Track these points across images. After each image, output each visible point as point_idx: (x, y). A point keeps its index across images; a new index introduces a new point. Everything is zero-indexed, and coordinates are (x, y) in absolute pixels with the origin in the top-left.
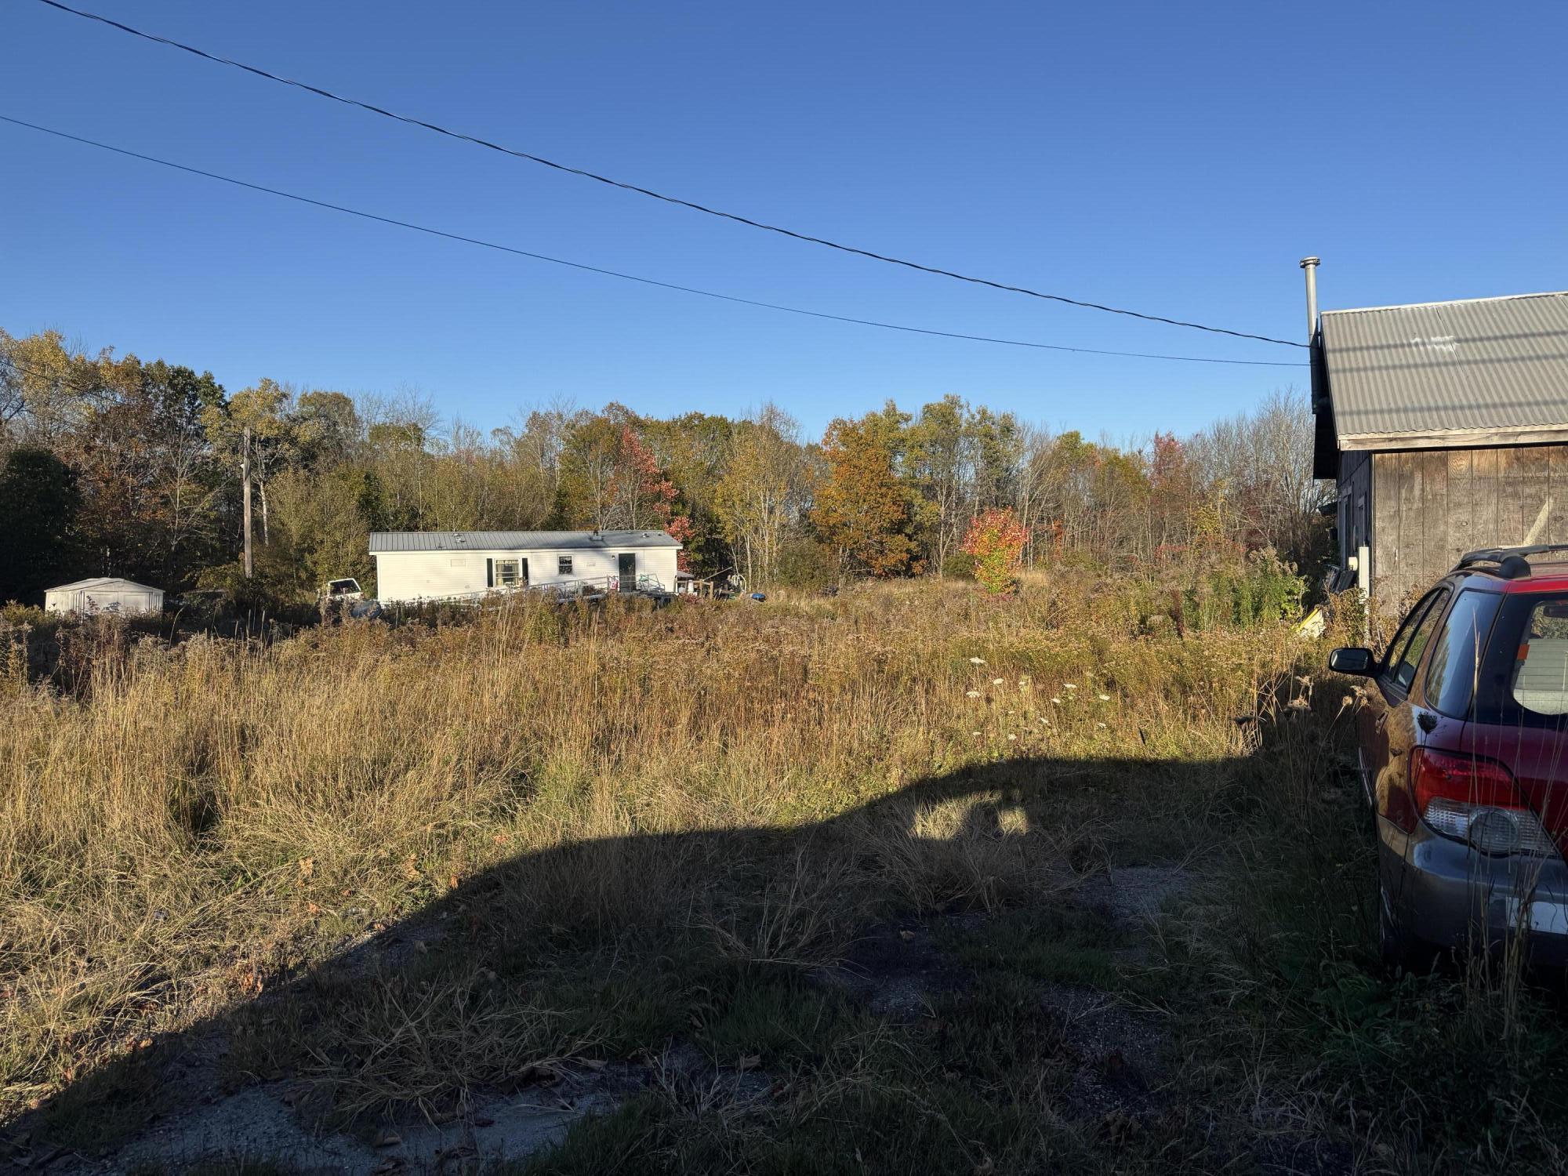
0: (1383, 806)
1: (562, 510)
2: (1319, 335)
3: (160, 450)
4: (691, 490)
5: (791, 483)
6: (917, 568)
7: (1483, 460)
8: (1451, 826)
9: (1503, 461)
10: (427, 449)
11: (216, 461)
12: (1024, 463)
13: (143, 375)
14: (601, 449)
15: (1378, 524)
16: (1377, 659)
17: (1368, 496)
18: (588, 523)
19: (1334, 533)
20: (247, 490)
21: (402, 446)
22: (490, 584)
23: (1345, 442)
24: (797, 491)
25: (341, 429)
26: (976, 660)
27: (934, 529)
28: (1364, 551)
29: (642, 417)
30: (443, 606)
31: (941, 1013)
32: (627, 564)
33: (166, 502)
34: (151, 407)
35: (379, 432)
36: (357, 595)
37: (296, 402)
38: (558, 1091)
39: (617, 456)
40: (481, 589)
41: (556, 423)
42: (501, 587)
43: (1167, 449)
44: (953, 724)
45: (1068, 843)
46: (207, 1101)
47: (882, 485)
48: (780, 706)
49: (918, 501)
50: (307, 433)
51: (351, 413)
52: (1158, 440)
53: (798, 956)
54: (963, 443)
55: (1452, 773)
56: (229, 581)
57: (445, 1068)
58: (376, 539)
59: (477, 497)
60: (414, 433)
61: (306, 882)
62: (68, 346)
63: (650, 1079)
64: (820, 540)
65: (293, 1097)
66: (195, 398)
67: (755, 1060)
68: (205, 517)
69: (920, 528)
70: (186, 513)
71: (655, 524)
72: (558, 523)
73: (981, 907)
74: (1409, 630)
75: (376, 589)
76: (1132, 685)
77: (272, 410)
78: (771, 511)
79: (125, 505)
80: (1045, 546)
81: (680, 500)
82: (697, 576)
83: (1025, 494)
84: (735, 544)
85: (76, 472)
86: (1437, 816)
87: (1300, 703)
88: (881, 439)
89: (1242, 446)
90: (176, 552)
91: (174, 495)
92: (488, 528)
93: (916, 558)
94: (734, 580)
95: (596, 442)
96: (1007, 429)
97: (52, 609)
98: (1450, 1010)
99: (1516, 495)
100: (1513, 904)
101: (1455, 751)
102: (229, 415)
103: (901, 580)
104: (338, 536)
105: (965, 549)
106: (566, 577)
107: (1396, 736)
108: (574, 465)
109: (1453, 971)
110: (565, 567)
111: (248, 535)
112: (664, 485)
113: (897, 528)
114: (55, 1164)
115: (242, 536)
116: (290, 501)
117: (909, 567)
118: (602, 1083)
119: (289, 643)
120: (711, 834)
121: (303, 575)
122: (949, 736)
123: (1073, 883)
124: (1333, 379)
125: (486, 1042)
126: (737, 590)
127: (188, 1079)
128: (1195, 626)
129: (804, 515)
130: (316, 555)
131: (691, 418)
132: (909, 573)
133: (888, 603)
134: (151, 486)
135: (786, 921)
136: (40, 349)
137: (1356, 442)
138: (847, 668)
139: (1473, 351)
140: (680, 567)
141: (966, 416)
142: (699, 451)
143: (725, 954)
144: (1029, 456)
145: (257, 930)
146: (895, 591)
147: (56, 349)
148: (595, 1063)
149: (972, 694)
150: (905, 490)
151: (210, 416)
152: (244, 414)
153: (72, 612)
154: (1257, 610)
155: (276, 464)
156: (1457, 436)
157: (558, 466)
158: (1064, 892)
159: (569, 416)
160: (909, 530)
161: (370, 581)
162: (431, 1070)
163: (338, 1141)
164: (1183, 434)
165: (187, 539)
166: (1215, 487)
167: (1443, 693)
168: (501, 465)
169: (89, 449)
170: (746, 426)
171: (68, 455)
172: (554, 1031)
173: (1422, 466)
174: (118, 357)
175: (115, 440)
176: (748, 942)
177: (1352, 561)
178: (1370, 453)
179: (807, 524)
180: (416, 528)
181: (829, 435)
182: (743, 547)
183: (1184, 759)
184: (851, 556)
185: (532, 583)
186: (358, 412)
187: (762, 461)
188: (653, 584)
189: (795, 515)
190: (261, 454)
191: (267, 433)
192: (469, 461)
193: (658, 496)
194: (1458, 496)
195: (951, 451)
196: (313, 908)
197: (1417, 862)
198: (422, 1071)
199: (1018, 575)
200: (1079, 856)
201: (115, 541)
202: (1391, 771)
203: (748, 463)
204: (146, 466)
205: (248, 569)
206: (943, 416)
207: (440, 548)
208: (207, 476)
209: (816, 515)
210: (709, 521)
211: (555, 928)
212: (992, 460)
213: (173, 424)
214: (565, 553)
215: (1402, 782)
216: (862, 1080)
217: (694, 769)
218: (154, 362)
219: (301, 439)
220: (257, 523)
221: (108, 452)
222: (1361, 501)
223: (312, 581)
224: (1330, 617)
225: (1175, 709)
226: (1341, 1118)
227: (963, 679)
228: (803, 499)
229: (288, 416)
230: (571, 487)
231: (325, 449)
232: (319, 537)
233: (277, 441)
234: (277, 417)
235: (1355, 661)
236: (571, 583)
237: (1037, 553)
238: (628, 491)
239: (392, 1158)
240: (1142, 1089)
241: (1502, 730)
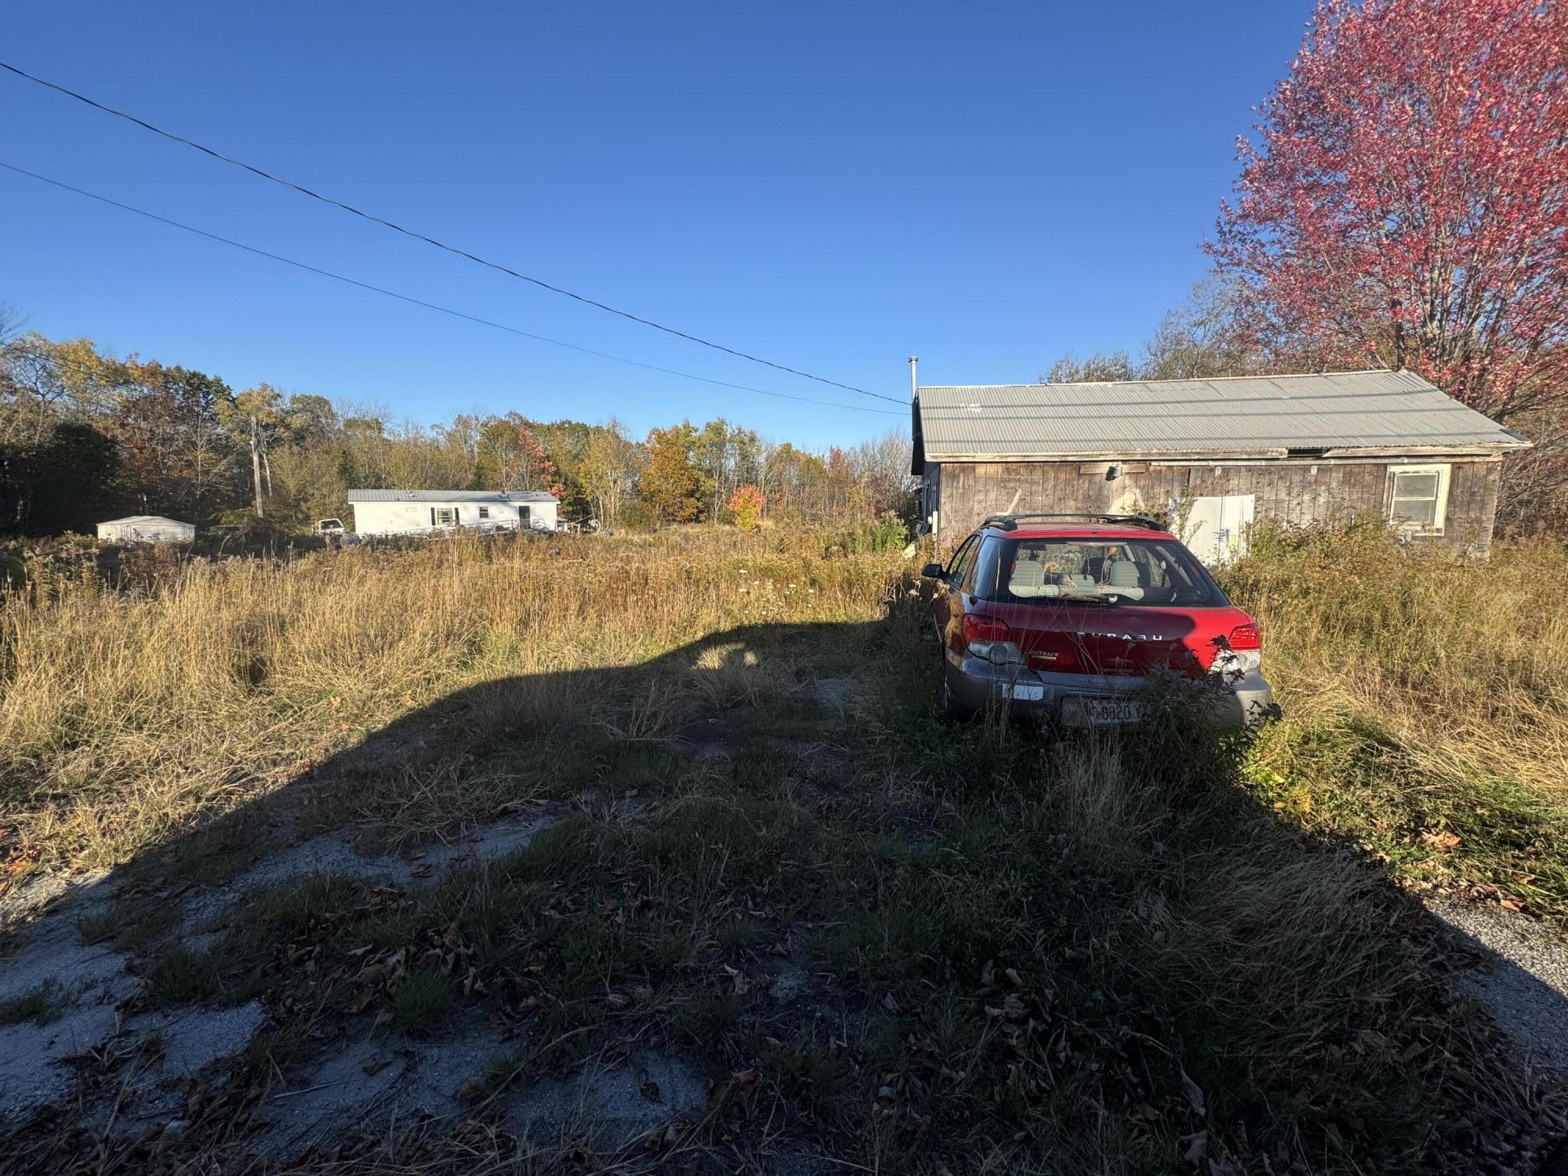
0: (949, 641)
1: (480, 477)
2: (917, 398)
3: (182, 428)
4: (564, 467)
5: (627, 466)
6: (702, 517)
7: (992, 469)
8: (980, 651)
9: (1000, 470)
10: (385, 436)
11: (228, 438)
12: (761, 459)
13: (165, 375)
14: (505, 439)
15: (942, 500)
16: (945, 570)
17: (938, 485)
18: (496, 486)
19: (920, 503)
20: (256, 459)
21: (368, 433)
22: (434, 523)
23: (928, 457)
24: (631, 471)
25: (323, 420)
26: (742, 571)
27: (712, 495)
28: (935, 513)
29: (531, 421)
30: (403, 537)
31: (733, 760)
32: (524, 512)
33: (190, 464)
34: (173, 398)
35: (350, 424)
36: (341, 530)
37: (287, 400)
38: (521, 818)
39: (516, 444)
40: (428, 528)
41: (474, 422)
42: (441, 526)
43: (836, 455)
44: (729, 607)
45: (794, 668)
46: (291, 845)
47: (681, 469)
48: (632, 598)
49: (702, 479)
50: (297, 422)
51: (329, 410)
52: (832, 450)
53: (653, 736)
54: (728, 446)
55: (981, 626)
56: (246, 519)
57: (451, 812)
58: (352, 493)
59: (423, 468)
60: (378, 426)
61: (338, 711)
62: (99, 351)
63: (575, 807)
64: (645, 500)
65: (351, 837)
66: (208, 393)
67: (635, 792)
68: (222, 476)
69: (703, 494)
70: (206, 473)
71: (542, 488)
72: (477, 486)
73: (751, 704)
74: (960, 555)
75: (354, 526)
76: (825, 584)
77: (270, 405)
78: (615, 482)
79: (156, 466)
80: (772, 506)
81: (557, 473)
82: (571, 520)
83: (762, 477)
84: (593, 500)
85: (114, 441)
86: (974, 647)
87: (913, 592)
88: (681, 441)
89: (874, 455)
90: (200, 498)
91: (197, 461)
92: (430, 488)
93: (701, 512)
94: (592, 523)
95: (502, 436)
96: (753, 440)
97: (105, 537)
98: (976, 739)
99: (1005, 487)
100: (1005, 686)
101: (984, 616)
102: (236, 407)
103: (693, 524)
104: (325, 491)
105: (730, 507)
106: (484, 520)
107: (954, 608)
108: (486, 449)
109: (980, 720)
110: (484, 513)
111: (258, 489)
112: (547, 464)
113: (691, 494)
114: (187, 894)
115: (253, 489)
116: (287, 467)
117: (698, 517)
118: (547, 812)
119: (302, 561)
120: (596, 671)
121: (300, 516)
122: (728, 613)
123: (796, 688)
124: (923, 423)
125: (473, 796)
126: (595, 529)
127: (274, 834)
128: (854, 552)
129: (635, 485)
130: (309, 504)
131: (563, 423)
132: (697, 520)
133: (686, 537)
134: (176, 453)
135: (645, 718)
136: (75, 352)
137: (933, 457)
138: (670, 576)
139: (988, 413)
140: (559, 515)
141: (730, 430)
142: (568, 443)
143: (611, 737)
144: (764, 455)
145: (307, 742)
146: (690, 530)
147: (89, 352)
148: (541, 802)
149: (741, 590)
150: (695, 472)
151: (221, 406)
152: (248, 407)
153: (122, 539)
154: (884, 543)
155: (274, 442)
156: (981, 456)
157: (476, 450)
158: (792, 694)
159: (483, 419)
160: (698, 495)
161: (349, 520)
162: (440, 814)
163: (386, 859)
164: (845, 448)
165: (209, 491)
166: (860, 477)
167: (977, 587)
168: (437, 448)
169: (123, 425)
170: (598, 430)
171: (106, 429)
172: (515, 786)
173: (963, 470)
174: (143, 361)
175: (144, 420)
176: (624, 730)
177: (930, 519)
178: (940, 463)
179: (637, 490)
180: (380, 487)
181: (650, 437)
182: (598, 503)
183: (851, 622)
184: (664, 509)
185: (461, 523)
186: (334, 409)
187: (609, 451)
188: (541, 525)
189: (629, 484)
190: (263, 434)
191: (266, 420)
192: (416, 445)
193: (543, 470)
194: (980, 487)
195: (721, 450)
196: (345, 727)
197: (964, 668)
198: (435, 815)
199: (760, 523)
200: (800, 675)
201: (150, 491)
202: (952, 625)
203: (600, 452)
204: (172, 439)
205: (260, 512)
206: (717, 429)
207: (398, 500)
208: (220, 448)
209: (642, 484)
210: (576, 486)
211: (507, 730)
212: (744, 457)
213: (191, 410)
214: (483, 505)
215: (958, 631)
216: (695, 797)
217: (582, 636)
218: (173, 367)
219: (294, 426)
220: (263, 480)
221: (139, 428)
222: (935, 488)
223: (307, 519)
224: (918, 548)
225: (845, 595)
226: (928, 792)
227: (734, 580)
228: (634, 475)
229: (282, 410)
230: (485, 463)
231: (312, 433)
232: (311, 491)
233: (275, 427)
234: (274, 410)
235: (933, 571)
236: (487, 524)
237: (768, 511)
238: (523, 466)
239: (422, 865)
240: (837, 788)
241: (1008, 605)
